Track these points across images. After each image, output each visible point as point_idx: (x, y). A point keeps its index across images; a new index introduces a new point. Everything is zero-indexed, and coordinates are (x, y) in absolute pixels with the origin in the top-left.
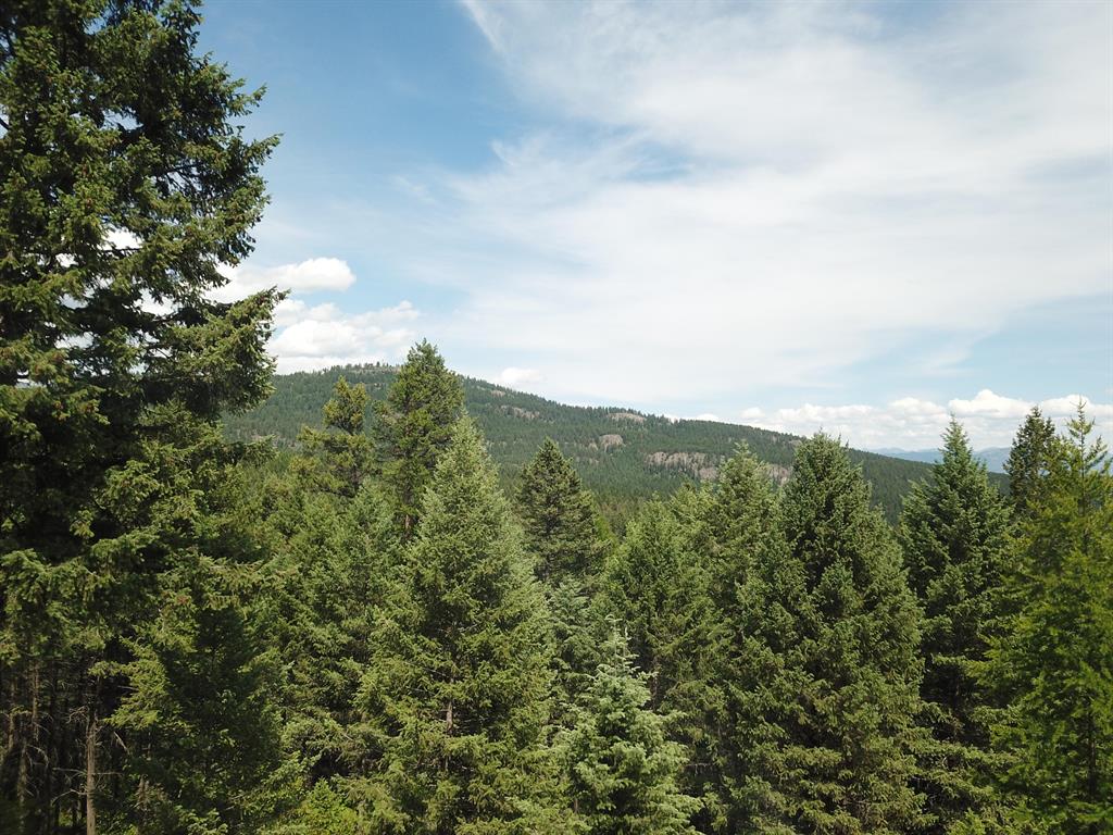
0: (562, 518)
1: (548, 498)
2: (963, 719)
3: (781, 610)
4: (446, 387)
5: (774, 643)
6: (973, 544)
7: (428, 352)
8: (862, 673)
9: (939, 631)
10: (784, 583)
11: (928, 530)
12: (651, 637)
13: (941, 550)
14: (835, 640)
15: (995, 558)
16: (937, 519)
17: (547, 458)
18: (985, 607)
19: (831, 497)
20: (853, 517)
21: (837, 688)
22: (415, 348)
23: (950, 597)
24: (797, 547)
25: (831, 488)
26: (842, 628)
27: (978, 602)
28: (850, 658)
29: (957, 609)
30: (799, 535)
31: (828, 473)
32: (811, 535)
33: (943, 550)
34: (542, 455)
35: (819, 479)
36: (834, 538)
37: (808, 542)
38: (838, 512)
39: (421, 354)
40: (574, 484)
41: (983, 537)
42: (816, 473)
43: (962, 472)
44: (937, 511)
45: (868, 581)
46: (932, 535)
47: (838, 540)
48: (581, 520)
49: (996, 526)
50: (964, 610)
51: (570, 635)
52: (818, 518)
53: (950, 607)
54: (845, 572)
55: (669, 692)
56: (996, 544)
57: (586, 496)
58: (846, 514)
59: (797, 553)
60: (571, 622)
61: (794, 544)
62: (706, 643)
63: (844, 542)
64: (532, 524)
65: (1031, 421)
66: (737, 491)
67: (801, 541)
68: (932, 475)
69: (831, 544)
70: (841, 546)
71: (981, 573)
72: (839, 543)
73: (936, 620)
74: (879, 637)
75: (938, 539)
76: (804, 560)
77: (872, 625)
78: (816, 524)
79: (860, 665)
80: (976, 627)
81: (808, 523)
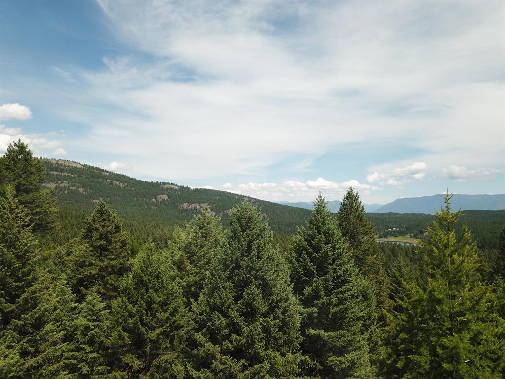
0: (109, 247)
1: (101, 235)
2: (322, 364)
3: (218, 317)
4: (33, 169)
5: (214, 338)
6: (329, 264)
7: (22, 148)
8: (267, 355)
9: (310, 315)
10: (220, 298)
11: (306, 256)
12: (143, 330)
13: (312, 268)
14: (251, 336)
15: (340, 272)
16: (310, 250)
17: (101, 212)
18: (335, 301)
19: (250, 242)
20: (263, 255)
21: (251, 365)
22: (13, 144)
23: (316, 296)
24: (229, 274)
25: (250, 237)
26: (254, 328)
27: (331, 299)
28: (259, 346)
29: (319, 302)
30: (231, 267)
31: (249, 227)
32: (238, 267)
33: (313, 267)
34: (98, 211)
35: (244, 231)
36: (252, 269)
37: (236, 271)
38: (254, 252)
39: (16, 148)
40: (117, 227)
41: (334, 260)
42: (242, 227)
43: (324, 223)
44: (310, 245)
45: (271, 294)
46: (308, 260)
47: (254, 269)
48: (121, 248)
49: (340, 254)
50: (323, 304)
51: (93, 330)
52: (242, 255)
53: (316, 302)
54: (257, 291)
55: (155, 362)
56: (340, 265)
57: (124, 234)
58: (259, 253)
59: (229, 278)
60: (94, 321)
61: (227, 273)
62: (178, 327)
63: (257, 271)
64: (90, 251)
65: (349, 193)
66: (202, 233)
67: (232, 271)
68: (308, 225)
69: (249, 272)
70: (256, 274)
71: (333, 281)
72: (254, 272)
73: (309, 310)
74: (277, 330)
75: (311, 262)
76: (233, 282)
77: (272, 323)
78: (241, 260)
79: (265, 350)
80: (330, 312)
81: (237, 259)
